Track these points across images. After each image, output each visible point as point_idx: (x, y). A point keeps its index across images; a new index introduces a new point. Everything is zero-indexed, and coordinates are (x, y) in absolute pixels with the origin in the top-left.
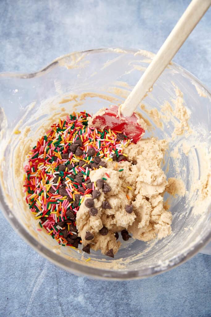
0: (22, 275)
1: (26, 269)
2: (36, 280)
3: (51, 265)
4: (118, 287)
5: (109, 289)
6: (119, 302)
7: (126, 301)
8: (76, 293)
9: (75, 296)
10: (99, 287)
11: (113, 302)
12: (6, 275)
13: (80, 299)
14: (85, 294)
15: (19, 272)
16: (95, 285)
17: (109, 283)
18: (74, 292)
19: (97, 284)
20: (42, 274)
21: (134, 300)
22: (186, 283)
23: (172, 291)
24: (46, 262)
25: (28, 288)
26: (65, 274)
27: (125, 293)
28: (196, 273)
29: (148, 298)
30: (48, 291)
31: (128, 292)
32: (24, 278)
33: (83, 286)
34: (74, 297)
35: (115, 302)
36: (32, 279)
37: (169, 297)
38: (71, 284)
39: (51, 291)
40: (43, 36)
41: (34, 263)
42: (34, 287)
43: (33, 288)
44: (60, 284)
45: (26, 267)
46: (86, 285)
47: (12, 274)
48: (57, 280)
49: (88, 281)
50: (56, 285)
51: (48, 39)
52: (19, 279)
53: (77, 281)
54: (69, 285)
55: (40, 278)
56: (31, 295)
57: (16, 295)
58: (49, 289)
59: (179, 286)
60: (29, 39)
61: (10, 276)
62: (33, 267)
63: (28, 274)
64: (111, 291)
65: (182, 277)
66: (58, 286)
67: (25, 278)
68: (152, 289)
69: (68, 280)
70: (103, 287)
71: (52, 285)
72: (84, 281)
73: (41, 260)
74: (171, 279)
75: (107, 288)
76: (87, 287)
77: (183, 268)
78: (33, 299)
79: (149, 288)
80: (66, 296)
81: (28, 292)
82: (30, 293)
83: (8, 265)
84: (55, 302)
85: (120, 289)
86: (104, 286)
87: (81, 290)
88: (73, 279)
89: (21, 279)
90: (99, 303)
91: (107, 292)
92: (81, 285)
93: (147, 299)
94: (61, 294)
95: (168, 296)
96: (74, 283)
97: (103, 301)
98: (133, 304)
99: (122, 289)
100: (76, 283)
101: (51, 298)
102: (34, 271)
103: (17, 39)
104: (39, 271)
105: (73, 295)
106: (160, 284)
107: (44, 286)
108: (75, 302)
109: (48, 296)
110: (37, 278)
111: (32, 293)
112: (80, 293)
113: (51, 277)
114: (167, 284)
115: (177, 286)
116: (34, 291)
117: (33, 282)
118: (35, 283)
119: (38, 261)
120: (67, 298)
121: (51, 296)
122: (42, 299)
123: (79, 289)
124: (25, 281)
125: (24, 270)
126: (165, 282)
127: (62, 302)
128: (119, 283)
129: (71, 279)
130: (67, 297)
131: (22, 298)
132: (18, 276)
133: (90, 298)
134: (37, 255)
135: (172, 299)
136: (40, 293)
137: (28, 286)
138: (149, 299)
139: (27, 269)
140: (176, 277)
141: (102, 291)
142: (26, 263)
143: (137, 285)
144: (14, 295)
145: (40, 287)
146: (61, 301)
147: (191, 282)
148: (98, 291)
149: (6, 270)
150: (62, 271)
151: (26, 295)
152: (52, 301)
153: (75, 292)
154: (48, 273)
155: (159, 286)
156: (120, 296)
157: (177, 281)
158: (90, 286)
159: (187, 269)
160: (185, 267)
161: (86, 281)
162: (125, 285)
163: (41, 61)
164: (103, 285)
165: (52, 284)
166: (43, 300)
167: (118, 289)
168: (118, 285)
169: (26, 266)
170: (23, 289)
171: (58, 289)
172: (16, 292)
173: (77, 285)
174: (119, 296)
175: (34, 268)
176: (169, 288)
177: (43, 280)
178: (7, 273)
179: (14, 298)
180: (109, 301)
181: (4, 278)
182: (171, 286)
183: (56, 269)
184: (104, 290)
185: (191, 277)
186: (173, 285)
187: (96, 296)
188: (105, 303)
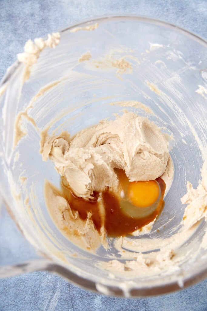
1: (36, 293)
2: (49, 304)
3: (64, 287)
4: (139, 307)
10: (118, 308)
12: (16, 301)
15: (29, 296)
16: (113, 306)
17: (129, 303)
19: (116, 305)
23: (197, 308)
24: (59, 284)
32: (35, 303)
33: (101, 308)
36: (44, 303)
38: (88, 306)
40: (38, 18)
41: (45, 286)
44: (75, 307)
46: (104, 307)
47: (22, 299)
48: (72, 303)
49: (106, 302)
50: (71, 309)
51: (44, 21)
52: (30, 304)
53: (94, 303)
54: (86, 308)
55: (53, 301)
59: (205, 302)
60: (21, 23)
61: (19, 301)
62: (45, 289)
63: (40, 298)
67: (37, 302)
68: (176, 307)
71: (67, 309)
73: (53, 282)
74: (196, 294)
79: (172, 306)
83: (16, 289)
85: (141, 309)
88: (90, 301)
100: (92, 305)
102: (46, 294)
103: (8, 23)
104: (51, 293)
106: (184, 301)
110: (49, 302)
113: (65, 300)
114: (191, 301)
115: (202, 301)
117: (45, 306)
118: (47, 307)
125: (35, 294)
126: (189, 298)
128: (139, 302)
132: (28, 301)
134: (48, 277)
139: (38, 292)
142: (37, 285)
143: (159, 303)
149: (15, 295)
154: (62, 296)
155: (183, 303)
158: (108, 307)
161: (104, 302)
162: (146, 304)
164: (122, 305)
165: (67, 307)
167: (139, 308)
168: (139, 304)
169: (37, 289)
173: (94, 307)
175: (46, 291)
176: (194, 305)
177: (56, 303)
178: (16, 298)
181: (14, 304)
183: (69, 291)
186: (198, 302)
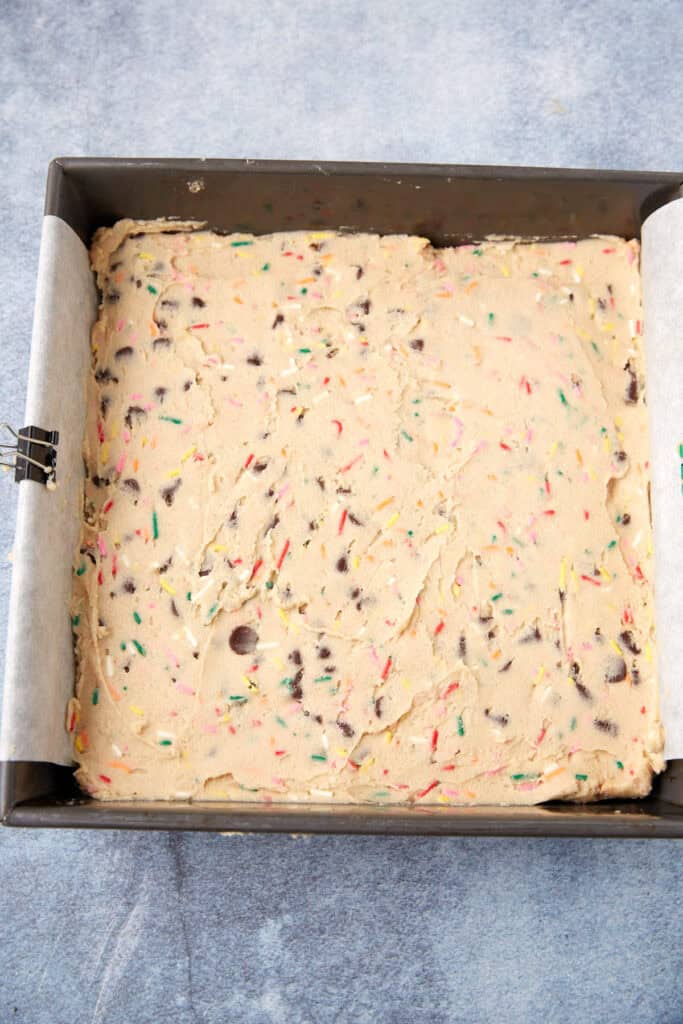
0: (64, 924)
5: (370, 964)
6: (408, 1012)
7: (432, 1005)
8: (254, 982)
9: (251, 994)
11: (385, 1013)
13: (270, 1002)
14: (286, 985)
18: (248, 979)
20: (131, 919)
21: (460, 1003)
22: (639, 938)
25: (83, 973)
26: (215, 917)
27: (427, 979)
28: (678, 902)
29: (509, 994)
30: (155, 977)
31: (438, 976)
34: (246, 996)
35: (394, 1012)
37: (581, 990)
39: (169, 979)
42: (106, 964)
43: (103, 970)
45: (76, 896)
56: (97, 995)
57: (43, 996)
58: (157, 970)
64: (377, 972)
65: (626, 915)
66: (189, 961)
69: (225, 937)
70: (348, 961)
72: (280, 941)
75: (362, 963)
76: (293, 961)
77: (632, 886)
78: (104, 1009)
80: (220, 994)
81: (85, 984)
82: (92, 987)
84: (183, 1016)
86: (352, 955)
87: (273, 972)
89: (58, 938)
90: (337, 1015)
91: (365, 977)
92: (269, 956)
93: (504, 997)
94: (203, 988)
95: (580, 986)
96: (245, 949)
97: (351, 1010)
98: (454, 1016)
99: (417, 966)
101: (168, 1002)
105: (245, 992)
107: (140, 962)
108: (252, 1014)
109: (158, 995)
111: (100, 988)
112: (269, 982)
116: (106, 980)
119: (115, 872)
120: (226, 1003)
121: (166, 995)
122: (134, 1007)
123: (263, 967)
124: (73, 946)
127: (207, 1015)
129: (236, 935)
130: (223, 999)
131: (66, 1006)
133: (303, 998)
135: (591, 996)
136: (129, 987)
137: (86, 963)
138: (511, 997)
140: (606, 918)
141: (346, 974)
144: (36, 998)
145: (125, 965)
146: (202, 1012)
147: (658, 935)
148: (331, 974)
150: (204, 908)
151: (80, 995)
152: (171, 1015)
153: (252, 980)
156: (411, 991)
157: (610, 931)
159: (646, 888)
160: (640, 881)
163: (95, 109)
166: (138, 1012)
170: (68, 976)
171: (190, 971)
172: (42, 987)
174: (407, 990)
179: (37, 1007)
180: (371, 1007)
182: (590, 948)
184: (352, 971)
185: (661, 915)
187: (325, 991)
188: (357, 1016)
